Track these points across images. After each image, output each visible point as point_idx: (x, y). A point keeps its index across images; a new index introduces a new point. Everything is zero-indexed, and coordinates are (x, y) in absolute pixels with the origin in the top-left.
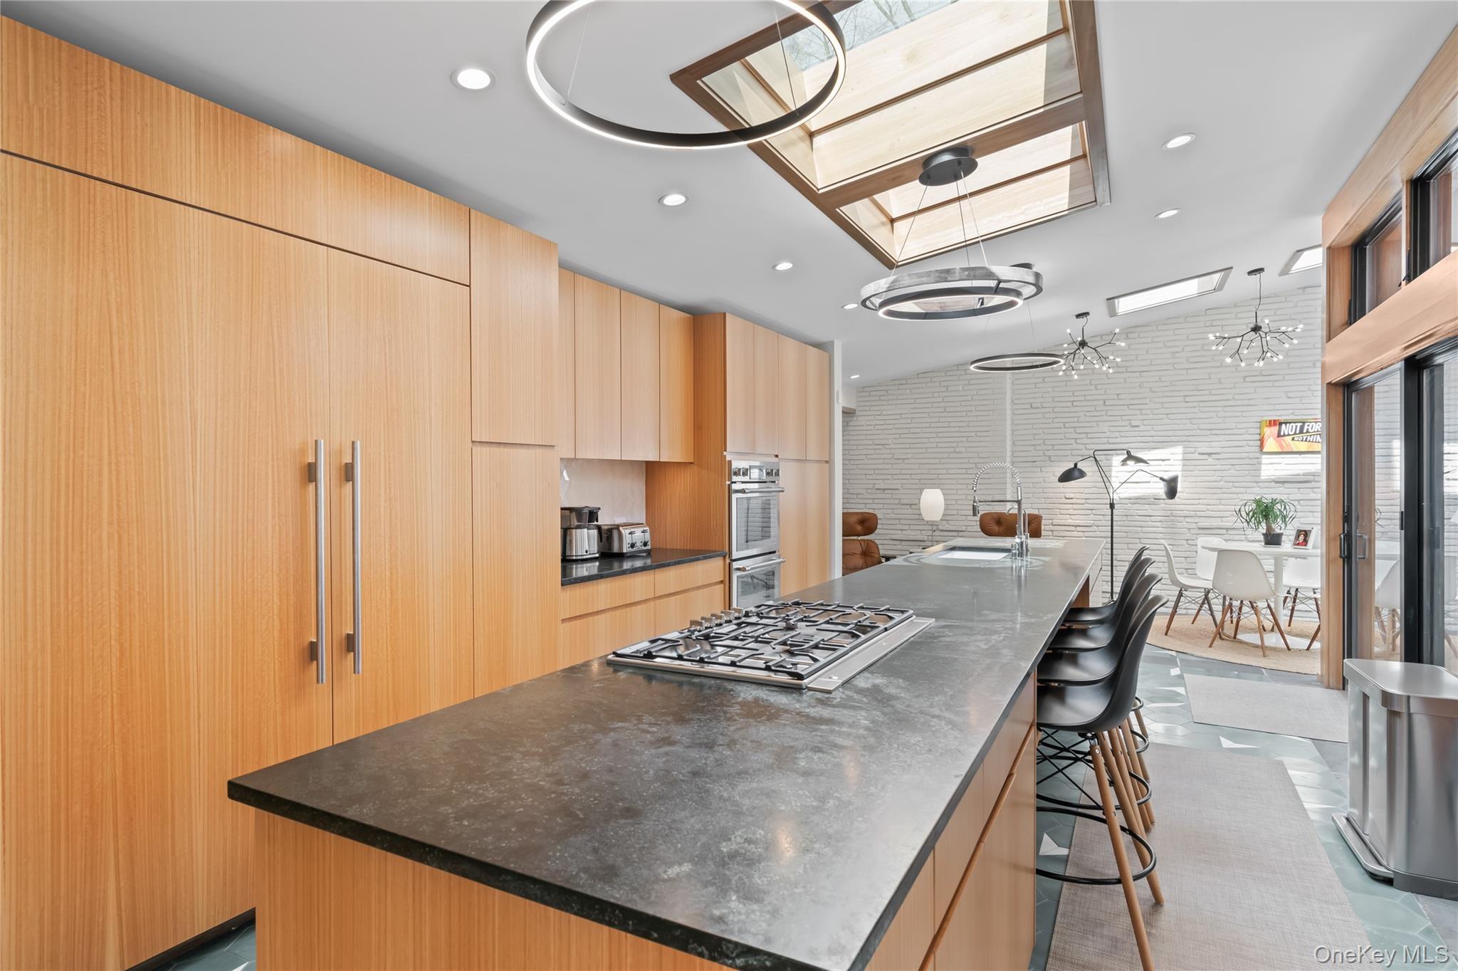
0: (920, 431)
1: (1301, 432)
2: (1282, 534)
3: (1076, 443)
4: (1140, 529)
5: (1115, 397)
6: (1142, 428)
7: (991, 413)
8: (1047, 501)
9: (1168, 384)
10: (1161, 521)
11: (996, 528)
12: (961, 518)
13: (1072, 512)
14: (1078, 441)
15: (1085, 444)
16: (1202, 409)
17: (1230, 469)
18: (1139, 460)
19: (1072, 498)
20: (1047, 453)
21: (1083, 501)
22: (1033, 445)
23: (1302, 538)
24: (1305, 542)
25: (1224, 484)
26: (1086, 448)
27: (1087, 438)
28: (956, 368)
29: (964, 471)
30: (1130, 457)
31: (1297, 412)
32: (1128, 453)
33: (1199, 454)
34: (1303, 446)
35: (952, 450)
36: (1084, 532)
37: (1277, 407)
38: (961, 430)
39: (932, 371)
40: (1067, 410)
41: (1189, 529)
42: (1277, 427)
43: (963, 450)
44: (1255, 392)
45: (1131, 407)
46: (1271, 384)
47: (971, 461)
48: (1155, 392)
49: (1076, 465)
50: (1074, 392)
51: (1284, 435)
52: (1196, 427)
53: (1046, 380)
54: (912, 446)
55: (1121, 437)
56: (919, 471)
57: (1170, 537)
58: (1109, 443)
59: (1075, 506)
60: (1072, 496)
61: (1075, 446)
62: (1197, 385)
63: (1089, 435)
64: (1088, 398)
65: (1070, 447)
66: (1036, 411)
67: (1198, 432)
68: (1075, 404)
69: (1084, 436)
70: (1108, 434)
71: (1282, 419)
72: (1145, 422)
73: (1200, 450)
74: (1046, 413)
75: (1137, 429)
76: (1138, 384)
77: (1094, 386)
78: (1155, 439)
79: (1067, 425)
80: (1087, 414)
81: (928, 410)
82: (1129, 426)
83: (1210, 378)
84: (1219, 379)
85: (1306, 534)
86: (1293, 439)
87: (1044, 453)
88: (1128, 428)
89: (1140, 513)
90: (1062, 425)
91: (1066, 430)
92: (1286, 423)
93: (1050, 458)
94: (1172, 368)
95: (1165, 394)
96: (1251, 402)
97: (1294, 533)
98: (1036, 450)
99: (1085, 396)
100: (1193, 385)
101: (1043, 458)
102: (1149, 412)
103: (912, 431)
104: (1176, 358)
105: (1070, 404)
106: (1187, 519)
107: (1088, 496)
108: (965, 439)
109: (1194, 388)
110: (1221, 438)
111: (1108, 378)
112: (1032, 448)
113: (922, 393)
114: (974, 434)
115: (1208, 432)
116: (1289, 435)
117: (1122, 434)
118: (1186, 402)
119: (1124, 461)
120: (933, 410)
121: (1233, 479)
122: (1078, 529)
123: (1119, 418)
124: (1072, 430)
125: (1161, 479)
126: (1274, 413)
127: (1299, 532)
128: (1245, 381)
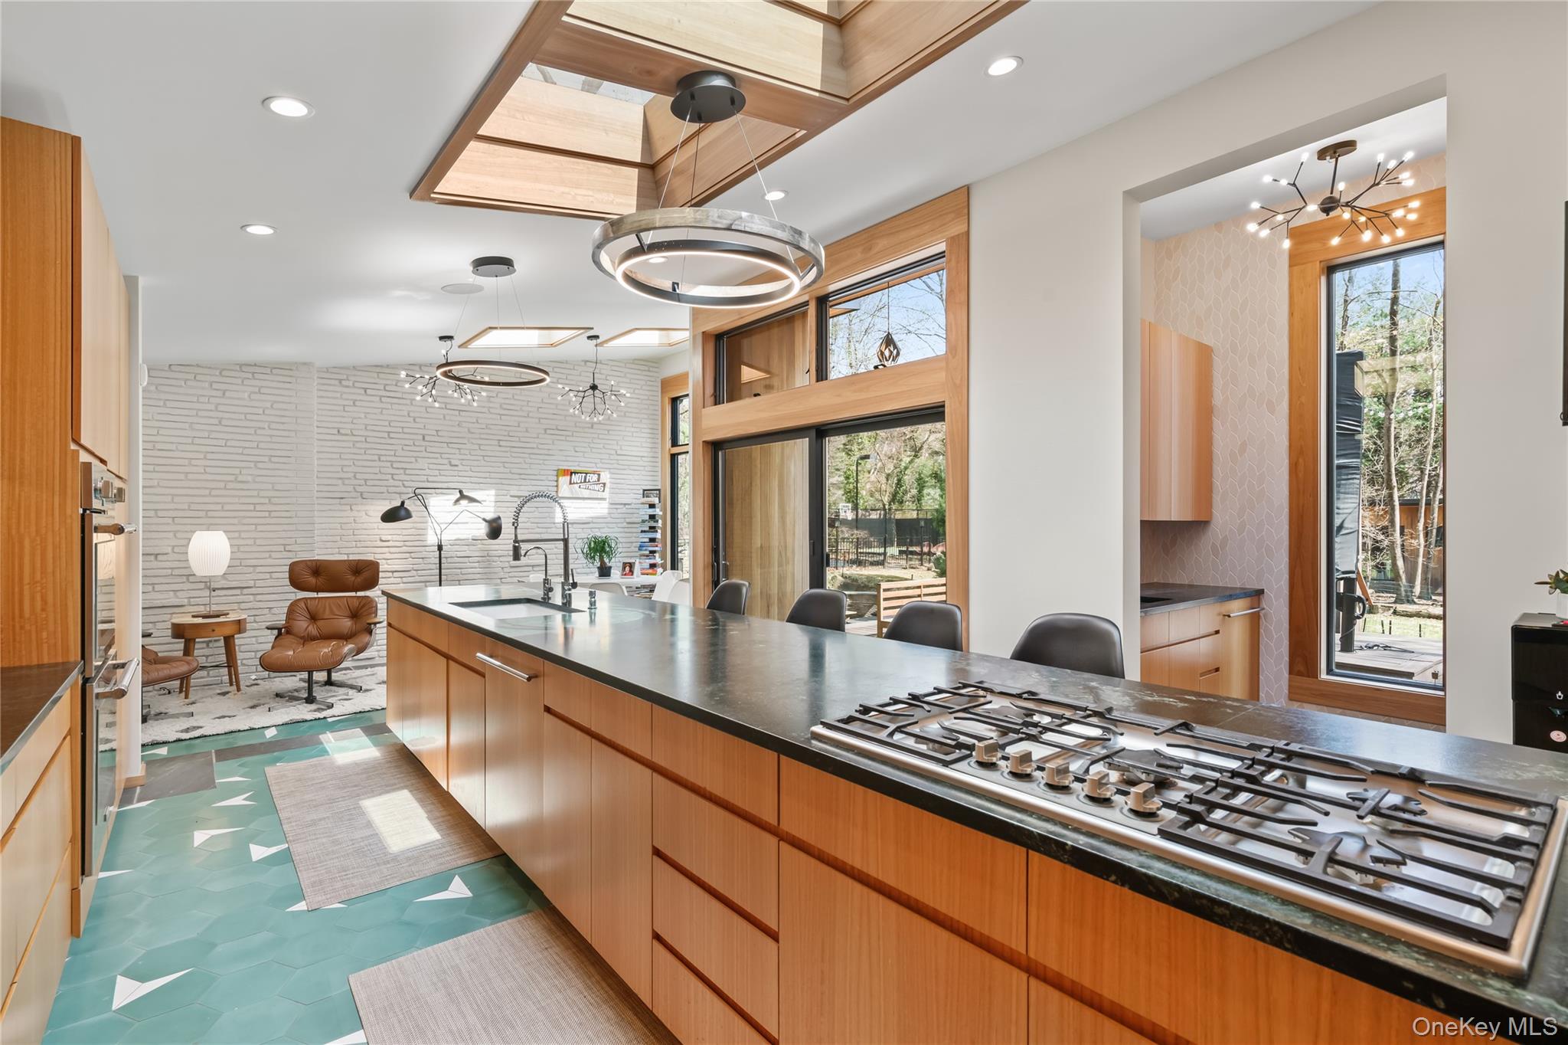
0: (174, 448)
1: (585, 481)
2: (610, 567)
3: (393, 479)
4: (459, 570)
5: (435, 433)
6: (460, 468)
7: (293, 434)
8: (359, 545)
9: (484, 426)
10: (478, 562)
11: (312, 580)
12: (246, 570)
13: (388, 556)
14: (395, 477)
15: (402, 481)
16: (513, 455)
17: (534, 512)
18: (472, 500)
19: (388, 541)
20: (359, 489)
21: (402, 544)
22: (340, 478)
23: (627, 569)
24: (631, 572)
25: (530, 524)
26: (403, 484)
27: (405, 474)
28: (238, 368)
29: (251, 507)
30: (463, 496)
31: (582, 464)
32: (461, 492)
33: (511, 496)
34: (586, 493)
35: (232, 478)
36: (401, 578)
37: (568, 458)
38: (246, 451)
39: (198, 366)
40: (383, 441)
41: (502, 568)
42: (569, 477)
43: (250, 478)
44: (553, 444)
45: (450, 445)
46: (563, 438)
47: (262, 494)
48: (473, 433)
49: (403, 503)
50: (390, 422)
51: (574, 483)
52: (508, 470)
53: (357, 403)
54: (157, 468)
55: (440, 475)
56: (172, 506)
57: (486, 577)
58: (428, 481)
59: (391, 549)
60: (389, 538)
61: (391, 482)
62: (509, 431)
63: (407, 472)
64: (405, 430)
65: (385, 483)
66: (344, 438)
67: (511, 476)
68: (392, 435)
69: (402, 471)
70: (428, 472)
71: (573, 469)
72: (464, 462)
73: (513, 493)
74: (357, 442)
75: (456, 468)
76: (457, 423)
77: (412, 419)
78: (473, 480)
79: (382, 458)
80: (405, 448)
81: (190, 420)
82: (449, 465)
83: (519, 426)
84: (527, 429)
85: (631, 565)
86: (580, 487)
87: (354, 488)
88: (448, 467)
89: (459, 554)
90: (376, 458)
91: (382, 464)
92: (575, 473)
93: (361, 495)
94: (487, 412)
95: (482, 436)
96: (551, 452)
97: (621, 565)
98: (344, 484)
99: (403, 428)
100: (505, 431)
101: (354, 494)
102: (467, 452)
103: (159, 446)
104: (491, 402)
105: (386, 435)
106: (501, 559)
107: (406, 538)
108: (252, 465)
109: (506, 433)
110: (529, 482)
111: (428, 412)
112: (340, 482)
113: (178, 394)
114: (266, 459)
115: (517, 477)
116: (577, 483)
117: (442, 473)
118: (500, 446)
119: (457, 501)
120: (196, 420)
121: (536, 520)
122: (396, 574)
123: (438, 455)
124: (389, 464)
125: (484, 520)
126: (566, 463)
127: (625, 565)
128: (546, 433)
